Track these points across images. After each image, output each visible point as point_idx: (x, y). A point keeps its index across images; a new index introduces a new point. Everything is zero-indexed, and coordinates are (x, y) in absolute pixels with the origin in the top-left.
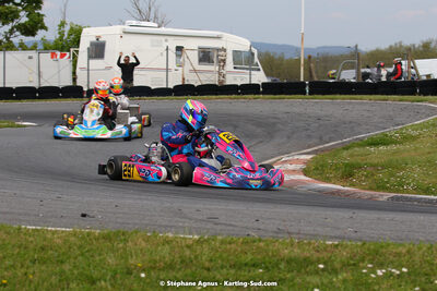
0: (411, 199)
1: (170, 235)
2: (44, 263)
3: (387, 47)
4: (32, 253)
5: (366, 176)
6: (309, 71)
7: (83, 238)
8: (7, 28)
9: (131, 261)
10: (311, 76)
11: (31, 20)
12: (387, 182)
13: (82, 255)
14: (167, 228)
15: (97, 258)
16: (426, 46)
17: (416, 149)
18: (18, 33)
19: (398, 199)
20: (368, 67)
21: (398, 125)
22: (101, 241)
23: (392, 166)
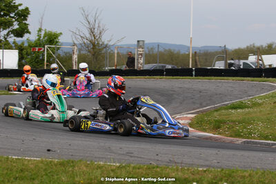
0: (256, 143)
1: (102, 163)
2: (22, 179)
3: (245, 47)
4: (15, 173)
5: (229, 128)
6: (195, 62)
7: (47, 164)
8: (5, 32)
9: (77, 179)
10: (196, 65)
11: (20, 27)
12: (242, 132)
13: (46, 175)
14: (100, 159)
15: (56, 177)
16: (270, 46)
17: (261, 111)
18: (12, 35)
19: (248, 142)
20: (232, 59)
21: (250, 96)
22: (59, 166)
23: (245, 122)
